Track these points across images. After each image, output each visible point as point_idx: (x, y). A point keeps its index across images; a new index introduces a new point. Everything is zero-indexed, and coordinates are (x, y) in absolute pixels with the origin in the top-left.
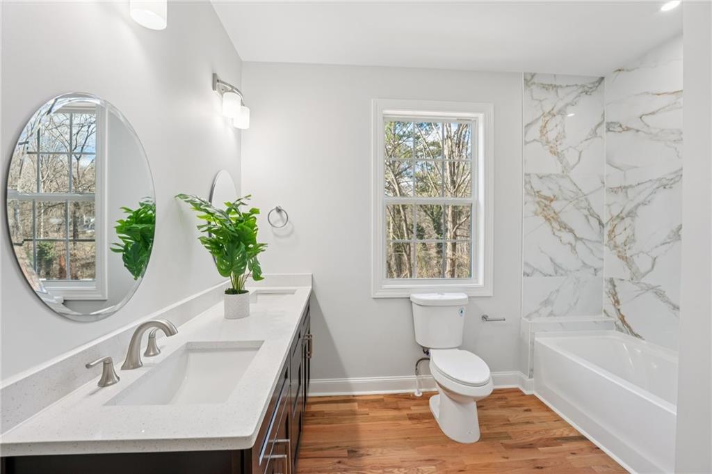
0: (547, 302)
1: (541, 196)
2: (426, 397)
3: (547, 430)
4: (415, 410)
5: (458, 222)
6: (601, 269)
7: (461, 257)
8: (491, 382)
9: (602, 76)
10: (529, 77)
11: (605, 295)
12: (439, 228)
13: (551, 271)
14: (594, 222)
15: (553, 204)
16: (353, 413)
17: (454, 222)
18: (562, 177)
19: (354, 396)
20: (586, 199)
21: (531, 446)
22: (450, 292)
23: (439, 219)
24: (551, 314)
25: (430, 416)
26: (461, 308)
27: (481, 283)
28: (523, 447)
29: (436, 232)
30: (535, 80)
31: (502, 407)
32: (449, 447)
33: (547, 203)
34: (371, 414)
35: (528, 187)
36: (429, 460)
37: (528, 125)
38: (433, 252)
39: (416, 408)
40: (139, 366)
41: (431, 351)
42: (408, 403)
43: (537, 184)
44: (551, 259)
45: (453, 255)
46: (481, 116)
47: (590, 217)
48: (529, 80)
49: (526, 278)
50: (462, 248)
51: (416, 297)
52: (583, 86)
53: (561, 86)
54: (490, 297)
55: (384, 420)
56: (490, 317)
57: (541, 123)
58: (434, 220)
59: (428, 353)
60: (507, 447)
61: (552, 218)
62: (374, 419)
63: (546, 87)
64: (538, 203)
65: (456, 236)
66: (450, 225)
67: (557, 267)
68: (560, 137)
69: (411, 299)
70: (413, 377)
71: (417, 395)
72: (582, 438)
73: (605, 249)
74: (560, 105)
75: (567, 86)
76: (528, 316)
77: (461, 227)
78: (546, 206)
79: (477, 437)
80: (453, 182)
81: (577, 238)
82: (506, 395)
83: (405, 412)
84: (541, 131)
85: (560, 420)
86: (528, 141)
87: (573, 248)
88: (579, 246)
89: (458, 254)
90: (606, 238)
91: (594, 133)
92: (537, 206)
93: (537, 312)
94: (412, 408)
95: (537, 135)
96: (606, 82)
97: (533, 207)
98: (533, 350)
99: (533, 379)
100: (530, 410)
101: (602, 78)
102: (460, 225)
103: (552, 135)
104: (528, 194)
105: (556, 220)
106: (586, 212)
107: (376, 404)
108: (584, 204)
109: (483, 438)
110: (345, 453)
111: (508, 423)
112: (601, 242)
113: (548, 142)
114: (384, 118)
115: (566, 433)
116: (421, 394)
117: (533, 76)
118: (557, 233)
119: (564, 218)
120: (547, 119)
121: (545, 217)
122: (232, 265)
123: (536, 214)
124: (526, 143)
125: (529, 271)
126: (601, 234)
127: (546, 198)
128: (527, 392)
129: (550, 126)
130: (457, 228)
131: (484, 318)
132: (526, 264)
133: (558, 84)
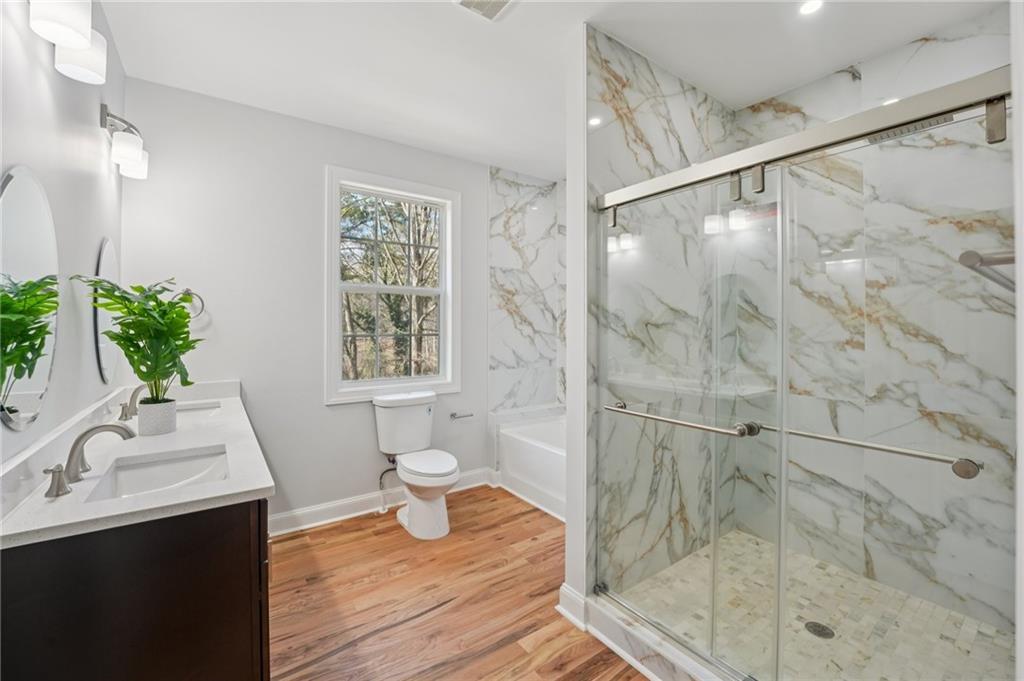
0: (511, 395)
1: (504, 290)
2: (393, 512)
3: (508, 512)
4: (381, 526)
5: (424, 311)
6: (555, 359)
7: (429, 359)
8: (458, 471)
9: (554, 181)
10: (494, 172)
11: (558, 383)
12: (397, 318)
13: (514, 363)
14: (548, 316)
15: (515, 298)
16: (307, 546)
17: (419, 311)
18: (523, 273)
19: (302, 531)
20: (543, 295)
21: (495, 526)
22: (415, 390)
23: (399, 306)
24: (515, 406)
25: (400, 527)
26: (428, 406)
27: (449, 378)
28: (488, 528)
29: (395, 325)
30: (500, 174)
31: (470, 503)
32: (420, 546)
33: (510, 296)
34: (328, 542)
35: (493, 280)
36: (400, 561)
37: (493, 219)
38: (390, 353)
39: (382, 524)
40: (80, 480)
41: (398, 458)
42: (373, 522)
43: (501, 278)
44: (514, 352)
45: (418, 355)
46: (449, 203)
47: (546, 312)
48: (495, 173)
49: (492, 371)
50: (430, 347)
51: (379, 399)
52: (540, 188)
53: (521, 185)
54: (457, 393)
55: (345, 543)
56: (458, 415)
57: (504, 218)
58: (390, 307)
59: (394, 462)
60: (473, 532)
61: (514, 312)
62: (332, 545)
63: (510, 184)
64: (502, 296)
65: (422, 329)
66: (414, 316)
67: (519, 359)
68: (522, 233)
69: (374, 403)
70: (378, 494)
71: (382, 512)
72: (536, 510)
73: (558, 341)
74: (521, 203)
75: (527, 186)
76: (494, 410)
77: (428, 318)
78: (508, 299)
79: (446, 531)
80: (418, 256)
81: (535, 332)
82: (475, 493)
83: (370, 531)
84: (505, 227)
85: (519, 501)
86: (493, 233)
87: (532, 340)
88: (537, 338)
89: (425, 354)
90: (558, 331)
91: (549, 232)
92: (501, 299)
93: (502, 405)
94: (378, 525)
95: (501, 229)
96: (558, 186)
97: (497, 300)
98: (498, 443)
99: (499, 472)
100: (495, 500)
101: (555, 184)
102: (427, 315)
103: (514, 231)
104: (492, 287)
105: (518, 313)
106: (542, 306)
107: (334, 532)
108: (540, 299)
109: (452, 531)
110: (305, 582)
111: (475, 513)
112: (554, 335)
113: (510, 238)
114: (341, 188)
115: (524, 509)
116: (386, 510)
117: (498, 170)
118: (518, 326)
119: (524, 312)
120: (510, 214)
121: (508, 310)
122: (156, 367)
123: (500, 307)
124: (491, 236)
125: (493, 365)
126: (554, 327)
127: (509, 292)
128: (493, 486)
129: (512, 222)
130: (424, 319)
131: (453, 416)
132: (492, 357)
133: (519, 182)
